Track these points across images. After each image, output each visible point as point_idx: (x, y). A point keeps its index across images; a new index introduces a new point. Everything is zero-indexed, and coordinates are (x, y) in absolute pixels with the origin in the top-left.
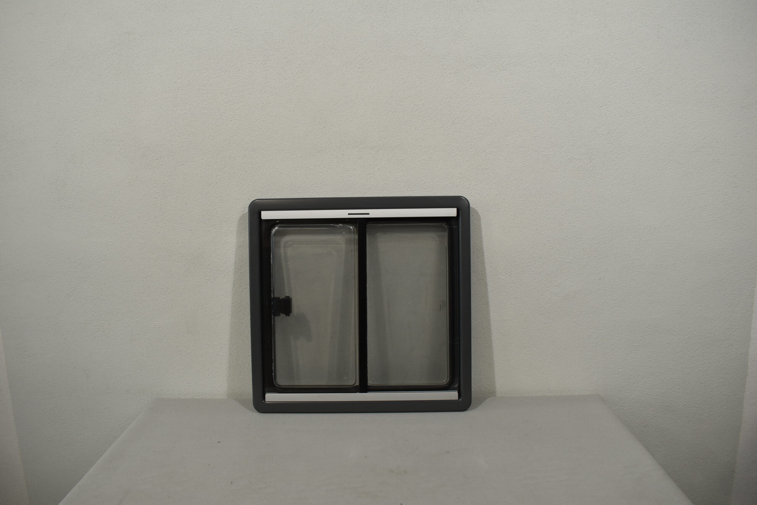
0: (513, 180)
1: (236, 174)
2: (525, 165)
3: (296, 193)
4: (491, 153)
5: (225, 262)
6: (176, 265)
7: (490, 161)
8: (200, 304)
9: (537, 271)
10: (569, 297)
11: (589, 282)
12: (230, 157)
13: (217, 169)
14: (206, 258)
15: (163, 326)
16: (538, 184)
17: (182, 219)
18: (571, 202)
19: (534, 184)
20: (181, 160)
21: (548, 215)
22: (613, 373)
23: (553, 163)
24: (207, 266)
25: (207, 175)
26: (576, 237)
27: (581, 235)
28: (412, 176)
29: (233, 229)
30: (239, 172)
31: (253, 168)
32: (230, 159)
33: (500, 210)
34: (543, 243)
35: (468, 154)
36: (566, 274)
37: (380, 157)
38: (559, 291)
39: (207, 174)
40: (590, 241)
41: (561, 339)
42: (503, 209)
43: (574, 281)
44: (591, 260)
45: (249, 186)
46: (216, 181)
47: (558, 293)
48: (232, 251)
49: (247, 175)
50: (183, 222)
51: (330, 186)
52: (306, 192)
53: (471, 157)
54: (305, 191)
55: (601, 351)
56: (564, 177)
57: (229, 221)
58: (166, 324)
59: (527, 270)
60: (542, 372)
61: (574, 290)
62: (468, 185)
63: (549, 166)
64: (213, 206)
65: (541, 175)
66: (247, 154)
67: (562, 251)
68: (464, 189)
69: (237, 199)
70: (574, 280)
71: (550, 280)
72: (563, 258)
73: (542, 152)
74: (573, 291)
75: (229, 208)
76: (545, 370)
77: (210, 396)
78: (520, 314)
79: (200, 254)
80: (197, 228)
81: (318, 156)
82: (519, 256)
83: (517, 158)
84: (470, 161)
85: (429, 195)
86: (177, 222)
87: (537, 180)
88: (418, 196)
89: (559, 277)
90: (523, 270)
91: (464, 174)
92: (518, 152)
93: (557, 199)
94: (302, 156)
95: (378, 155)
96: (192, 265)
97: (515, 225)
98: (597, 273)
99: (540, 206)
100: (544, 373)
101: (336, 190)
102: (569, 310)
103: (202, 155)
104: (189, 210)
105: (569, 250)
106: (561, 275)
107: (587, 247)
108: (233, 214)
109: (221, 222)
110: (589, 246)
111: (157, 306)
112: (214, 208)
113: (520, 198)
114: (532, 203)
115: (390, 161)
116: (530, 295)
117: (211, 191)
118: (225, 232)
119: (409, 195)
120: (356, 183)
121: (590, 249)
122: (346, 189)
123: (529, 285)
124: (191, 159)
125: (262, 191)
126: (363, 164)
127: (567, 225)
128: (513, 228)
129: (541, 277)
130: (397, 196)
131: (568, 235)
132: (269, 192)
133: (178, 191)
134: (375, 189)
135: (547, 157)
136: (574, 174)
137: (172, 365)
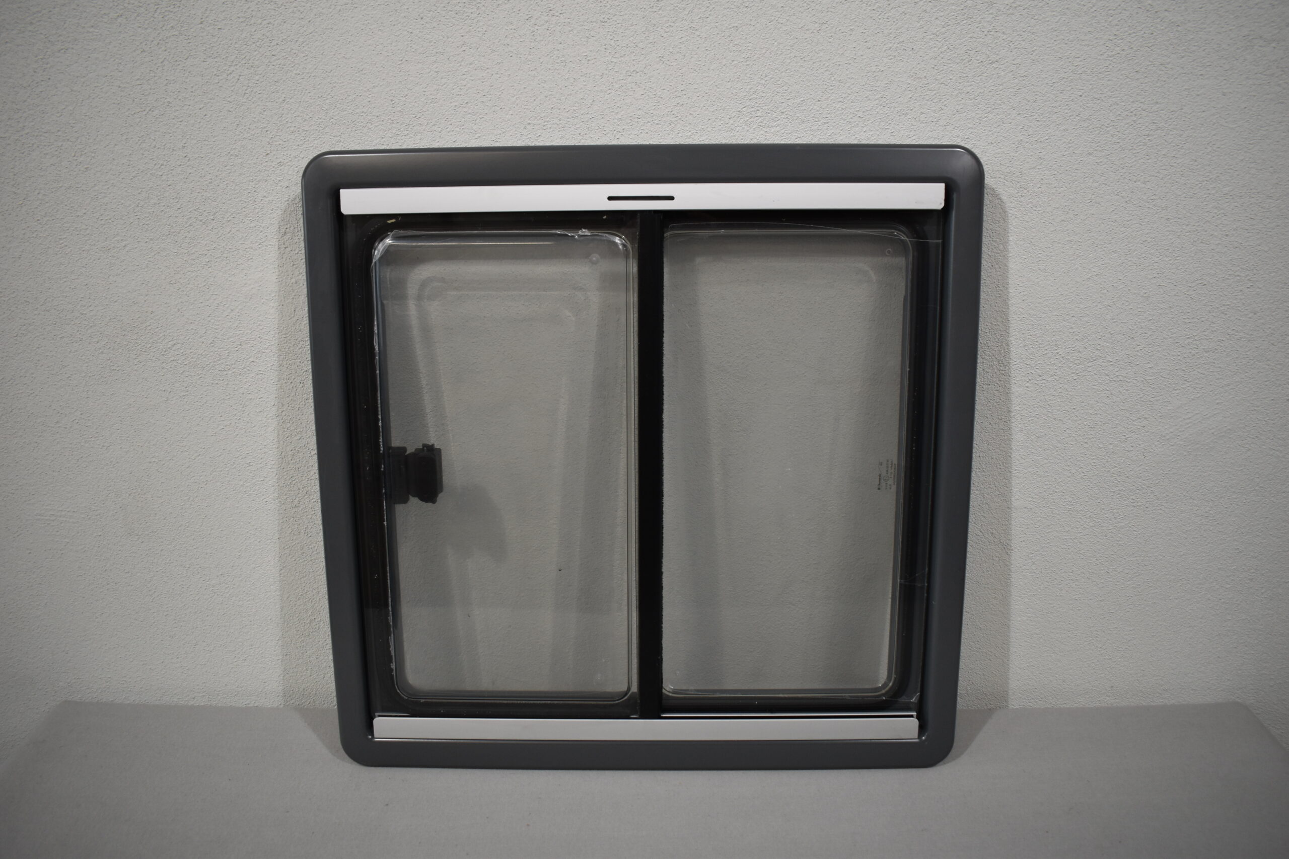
0: (1073, 100)
1: (225, 76)
2: (1110, 54)
3: (406, 133)
4: (1011, 11)
5: (211, 341)
6: (76, 351)
7: (1005, 37)
8: (153, 460)
9: (1117, 374)
10: (1198, 446)
11: (1258, 407)
12: (201, 23)
13: (166, 63)
14: (156, 330)
15: (60, 516)
16: (1145, 114)
17: (78, 216)
18: (1237, 173)
19: (1135, 113)
20: (60, 36)
21: (1166, 208)
22: (1285, 647)
23: (1194, 48)
24: (163, 353)
25: (138, 82)
26: (1238, 278)
27: (1255, 271)
28: (763, 82)
29: (226, 245)
30: (232, 68)
31: (275, 58)
32: (204, 29)
33: (1025, 191)
34: (1142, 294)
35: (942, 14)
36: (1197, 384)
37: (665, 19)
38: (1171, 430)
39: (138, 79)
40: (1277, 290)
41: (1161, 560)
42: (1036, 190)
43: (1218, 403)
44: (1273, 344)
45: (265, 113)
46: (168, 100)
47: (1168, 437)
48: (229, 311)
49: (257, 78)
50: (84, 227)
51: (511, 112)
52: (440, 129)
53: (950, 23)
54: (436, 128)
55: (1263, 591)
56: (1224, 94)
57: (213, 220)
58: (68, 512)
59: (1089, 369)
60: (1100, 646)
61: (1213, 428)
62: (934, 111)
63: (1183, 57)
64: (164, 177)
65: (1158, 85)
66: (254, 13)
67: (1193, 318)
68: (922, 123)
69: (232, 152)
70: (1217, 401)
71: (1152, 400)
72: (1196, 338)
73: (1166, 14)
74: (1213, 431)
75: (210, 183)
76: (1108, 639)
77: (204, 696)
78: (1056, 492)
79: (140, 320)
80: (124, 243)
81: (473, 16)
82: (1071, 331)
83: (1089, 29)
84: (945, 35)
85: (815, 141)
86: (66, 225)
87: (1143, 100)
88: (783, 142)
89: (1177, 392)
90: (1077, 370)
91: (925, 77)
92: (1093, 10)
93: (1196, 161)
94: (422, 15)
95: (661, 12)
96: (120, 350)
97: (1068, 239)
98: (1285, 382)
99: (1144, 183)
100: (1104, 647)
101: (529, 124)
102: (1193, 484)
103: (119, 20)
104: (96, 188)
105: (1214, 314)
106: (1184, 386)
107: (1266, 306)
108: (224, 201)
109: (190, 225)
110: (1272, 303)
111: (39, 464)
112: (169, 183)
113: (1090, 154)
114: (1124, 171)
115: (697, 33)
116: (1090, 439)
117: (156, 131)
118: (205, 252)
119: (754, 142)
120: (591, 101)
121: (1274, 313)
122: (560, 120)
123: (1091, 411)
124: (88, 32)
125: (306, 128)
126: (612, 43)
127: (1217, 242)
128: (1060, 245)
129: (1127, 390)
130: (717, 142)
131: (1217, 271)
132: (326, 130)
133: (59, 133)
134: (648, 122)
135: (1179, 28)
136: (1254, 85)
137: (97, 618)
